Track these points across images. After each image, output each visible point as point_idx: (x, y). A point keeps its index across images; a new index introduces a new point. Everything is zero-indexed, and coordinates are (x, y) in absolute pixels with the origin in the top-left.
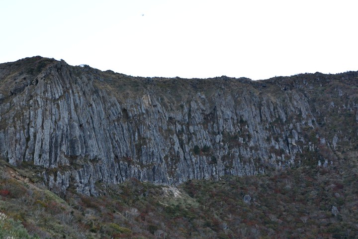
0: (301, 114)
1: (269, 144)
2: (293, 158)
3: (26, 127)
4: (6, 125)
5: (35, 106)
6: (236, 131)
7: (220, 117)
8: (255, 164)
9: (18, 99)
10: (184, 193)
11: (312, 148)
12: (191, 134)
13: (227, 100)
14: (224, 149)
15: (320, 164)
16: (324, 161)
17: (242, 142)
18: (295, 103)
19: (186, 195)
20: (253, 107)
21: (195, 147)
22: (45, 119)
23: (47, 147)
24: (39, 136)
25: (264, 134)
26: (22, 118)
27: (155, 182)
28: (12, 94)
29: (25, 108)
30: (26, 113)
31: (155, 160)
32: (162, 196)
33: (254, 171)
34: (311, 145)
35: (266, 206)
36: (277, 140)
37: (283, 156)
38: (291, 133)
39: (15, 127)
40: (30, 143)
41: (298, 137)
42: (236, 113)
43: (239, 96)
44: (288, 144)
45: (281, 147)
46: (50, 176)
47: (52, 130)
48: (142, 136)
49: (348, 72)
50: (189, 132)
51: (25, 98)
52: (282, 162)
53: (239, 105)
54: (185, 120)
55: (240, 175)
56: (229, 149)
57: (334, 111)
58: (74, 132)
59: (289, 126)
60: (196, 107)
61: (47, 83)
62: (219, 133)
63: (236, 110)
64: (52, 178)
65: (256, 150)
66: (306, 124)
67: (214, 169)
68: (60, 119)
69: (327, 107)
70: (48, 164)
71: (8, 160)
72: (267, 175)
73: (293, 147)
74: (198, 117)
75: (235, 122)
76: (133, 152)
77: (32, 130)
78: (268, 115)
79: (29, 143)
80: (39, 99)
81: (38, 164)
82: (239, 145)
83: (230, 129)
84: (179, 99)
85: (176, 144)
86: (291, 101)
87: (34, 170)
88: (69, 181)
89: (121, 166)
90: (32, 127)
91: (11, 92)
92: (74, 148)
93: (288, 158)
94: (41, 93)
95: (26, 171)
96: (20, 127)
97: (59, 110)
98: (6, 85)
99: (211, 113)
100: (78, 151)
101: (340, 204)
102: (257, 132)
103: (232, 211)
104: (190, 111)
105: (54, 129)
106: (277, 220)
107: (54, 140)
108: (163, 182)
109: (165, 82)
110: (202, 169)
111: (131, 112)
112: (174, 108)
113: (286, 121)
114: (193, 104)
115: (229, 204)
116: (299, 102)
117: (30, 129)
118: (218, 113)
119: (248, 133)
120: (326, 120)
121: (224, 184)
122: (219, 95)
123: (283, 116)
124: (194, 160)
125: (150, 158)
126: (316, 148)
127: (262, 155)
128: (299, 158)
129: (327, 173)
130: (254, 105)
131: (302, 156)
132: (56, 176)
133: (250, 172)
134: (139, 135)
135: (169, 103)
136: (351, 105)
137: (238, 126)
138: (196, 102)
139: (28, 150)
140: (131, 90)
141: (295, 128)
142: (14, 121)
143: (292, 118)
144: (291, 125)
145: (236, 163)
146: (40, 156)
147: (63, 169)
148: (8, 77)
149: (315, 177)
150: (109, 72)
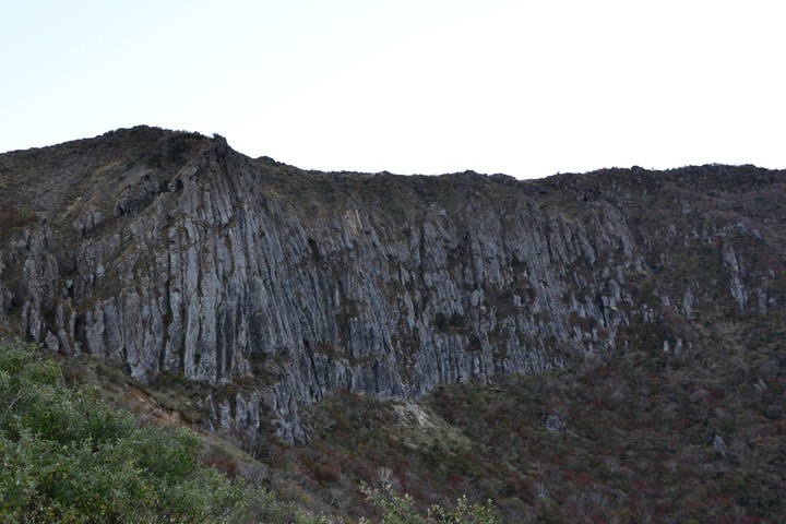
0: (622, 248)
1: (568, 307)
2: (613, 335)
3: (162, 290)
4: (121, 286)
5: (180, 241)
6: (506, 281)
7: (478, 255)
8: (547, 350)
9: (141, 225)
10: (434, 415)
11: (648, 316)
12: (427, 289)
13: (488, 221)
14: (488, 318)
15: (666, 348)
16: (676, 342)
17: (520, 304)
18: (611, 228)
19: (439, 419)
20: (536, 234)
21: (437, 315)
22: (203, 271)
23: (211, 338)
24: (192, 311)
25: (557, 289)
26: (152, 268)
27: (380, 394)
28: (122, 213)
29: (156, 247)
30: (161, 259)
31: (378, 347)
32: (397, 426)
33: (546, 363)
34: (647, 310)
35: (589, 438)
36: (581, 300)
37: (595, 331)
38: (607, 285)
39: (138, 290)
40: (173, 328)
41: (621, 294)
42: (504, 246)
43: (508, 213)
44: (602, 308)
45: (591, 314)
46: (221, 405)
47: (220, 296)
48: (349, 297)
49: (686, 168)
50: (425, 285)
51: (157, 223)
52: (593, 343)
53: (510, 229)
54: (415, 261)
55: (522, 371)
56: (498, 320)
57: (676, 243)
58: (257, 299)
59: (601, 272)
60: (434, 234)
61: (202, 189)
62: (476, 287)
63: (503, 240)
64: (226, 409)
65: (546, 320)
66: (633, 267)
67: (477, 361)
68: (232, 271)
69: (664, 234)
70: (215, 377)
71: (129, 371)
72: (570, 371)
73: (612, 314)
74: (439, 256)
75: (504, 263)
76: (332, 331)
77: (176, 298)
78: (562, 250)
79: (170, 328)
80: (189, 227)
81: (193, 377)
82: (515, 311)
83: (495, 278)
84: (400, 216)
85: (409, 312)
86: (602, 222)
87: (188, 392)
88: (260, 415)
89: (317, 364)
90: (177, 290)
91: (119, 207)
92: (260, 336)
93: (603, 335)
94: (192, 212)
95: (172, 396)
96: (148, 290)
97: (230, 249)
98: (103, 192)
99: (459, 246)
100: (269, 342)
101: (728, 430)
102: (545, 284)
103: (535, 454)
104: (422, 241)
105: (223, 294)
106: (622, 468)
107: (223, 321)
108: (393, 393)
109: (366, 183)
110: (454, 363)
111: (325, 246)
112: (394, 237)
113: (595, 263)
114: (428, 228)
115: (526, 438)
116: (618, 224)
117: (172, 294)
118: (473, 247)
119: (528, 286)
120: (665, 261)
121: (498, 392)
122: (474, 210)
123: (590, 252)
124: (439, 345)
125: (367, 344)
126: (658, 317)
127: (558, 331)
128: (625, 336)
129: (684, 365)
130: (538, 229)
131: (629, 331)
132: (233, 404)
133: (539, 364)
134: (343, 295)
135: (383, 225)
136: (710, 233)
137: (510, 272)
138: (433, 223)
139: (168, 344)
140: (318, 200)
141: (614, 275)
142: (136, 277)
143: (606, 255)
144: (606, 271)
145: (513, 346)
146: (197, 358)
147: (245, 385)
148: (98, 171)
149: (663, 375)
150: (265, 160)
